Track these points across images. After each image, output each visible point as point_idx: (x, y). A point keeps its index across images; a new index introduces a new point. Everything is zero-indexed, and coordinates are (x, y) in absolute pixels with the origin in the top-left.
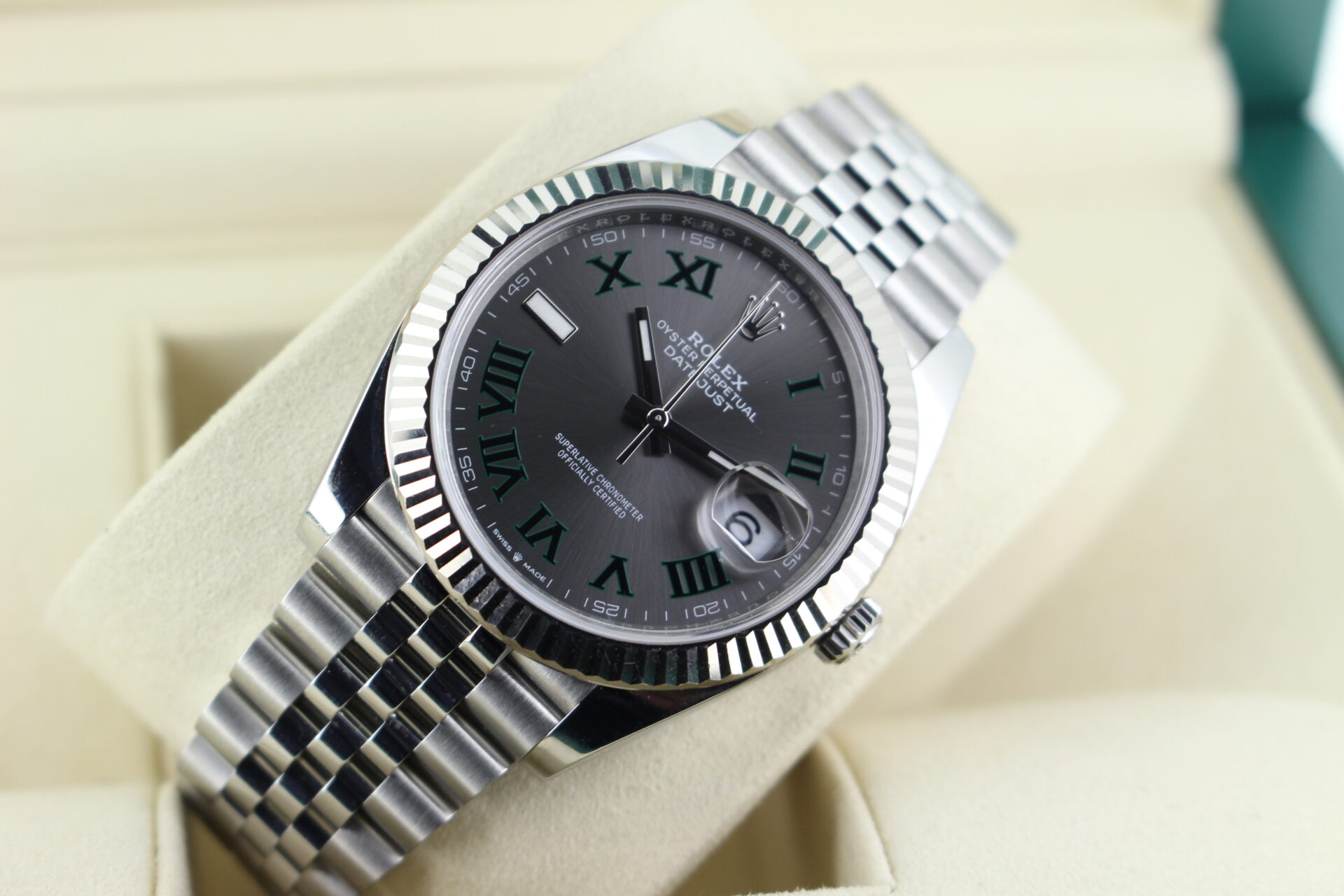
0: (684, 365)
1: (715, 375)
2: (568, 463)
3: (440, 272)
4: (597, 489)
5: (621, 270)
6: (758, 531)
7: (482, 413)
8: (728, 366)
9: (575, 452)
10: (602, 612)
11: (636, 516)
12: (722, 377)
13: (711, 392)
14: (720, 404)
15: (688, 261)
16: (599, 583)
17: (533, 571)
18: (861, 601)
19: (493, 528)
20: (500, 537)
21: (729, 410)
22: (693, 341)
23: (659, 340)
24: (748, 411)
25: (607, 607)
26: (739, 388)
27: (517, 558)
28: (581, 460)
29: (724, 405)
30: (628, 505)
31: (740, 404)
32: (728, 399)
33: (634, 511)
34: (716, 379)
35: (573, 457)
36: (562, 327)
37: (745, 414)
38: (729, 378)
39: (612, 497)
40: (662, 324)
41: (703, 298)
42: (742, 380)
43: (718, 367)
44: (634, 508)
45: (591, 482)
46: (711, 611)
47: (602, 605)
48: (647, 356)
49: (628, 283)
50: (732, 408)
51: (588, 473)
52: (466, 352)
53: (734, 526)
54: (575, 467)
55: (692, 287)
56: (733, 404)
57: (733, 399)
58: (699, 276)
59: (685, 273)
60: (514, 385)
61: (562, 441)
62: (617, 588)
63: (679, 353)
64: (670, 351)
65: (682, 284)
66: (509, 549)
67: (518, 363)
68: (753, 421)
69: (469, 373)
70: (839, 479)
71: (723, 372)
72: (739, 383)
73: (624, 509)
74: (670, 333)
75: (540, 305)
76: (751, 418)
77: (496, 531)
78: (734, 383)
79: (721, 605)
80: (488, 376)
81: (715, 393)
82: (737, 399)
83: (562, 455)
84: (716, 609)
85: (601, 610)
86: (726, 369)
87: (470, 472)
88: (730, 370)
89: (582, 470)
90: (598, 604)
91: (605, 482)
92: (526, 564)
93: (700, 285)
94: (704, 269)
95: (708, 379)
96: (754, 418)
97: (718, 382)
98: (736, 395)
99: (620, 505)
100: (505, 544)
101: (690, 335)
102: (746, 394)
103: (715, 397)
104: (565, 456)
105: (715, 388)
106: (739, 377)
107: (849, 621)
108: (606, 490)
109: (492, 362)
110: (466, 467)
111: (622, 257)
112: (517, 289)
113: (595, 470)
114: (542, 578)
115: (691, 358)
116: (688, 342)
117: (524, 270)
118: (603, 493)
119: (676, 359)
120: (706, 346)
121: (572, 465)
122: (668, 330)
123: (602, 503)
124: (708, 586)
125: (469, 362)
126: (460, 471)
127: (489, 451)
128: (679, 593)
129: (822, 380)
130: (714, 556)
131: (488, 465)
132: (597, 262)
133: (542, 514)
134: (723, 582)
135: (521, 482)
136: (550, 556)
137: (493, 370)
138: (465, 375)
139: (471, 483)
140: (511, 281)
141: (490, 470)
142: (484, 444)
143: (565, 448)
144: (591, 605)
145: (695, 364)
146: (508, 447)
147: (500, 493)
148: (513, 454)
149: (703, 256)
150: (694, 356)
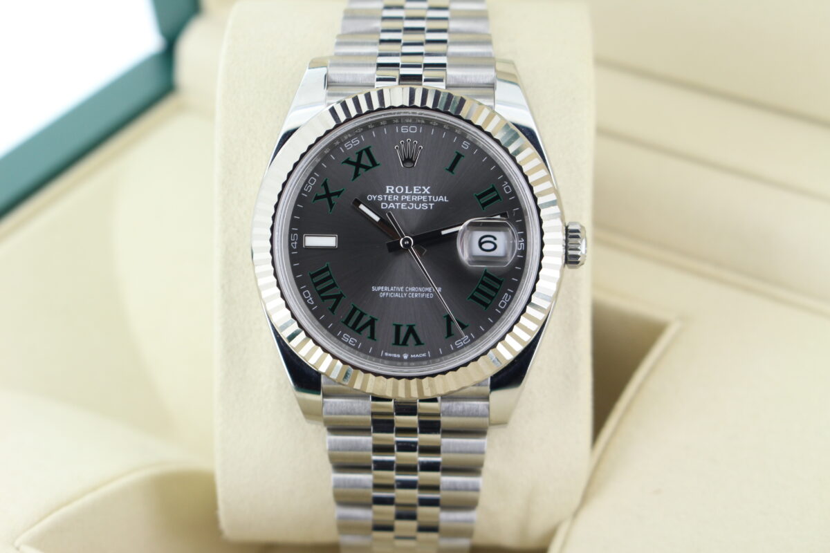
0: (396, 206)
1: (413, 197)
2: (388, 296)
4: (411, 295)
5: (331, 191)
6: (495, 239)
7: (333, 310)
8: (415, 187)
9: (386, 288)
10: (462, 345)
12: (415, 195)
13: (418, 206)
14: (427, 208)
15: (354, 159)
16: (449, 334)
17: (417, 356)
18: (567, 228)
19: (384, 354)
20: (390, 355)
21: (433, 206)
22: (390, 192)
23: (374, 206)
24: (441, 199)
25: (462, 341)
26: (428, 193)
27: (406, 357)
28: (392, 289)
29: (429, 206)
30: (430, 290)
31: (435, 199)
32: (428, 202)
34: (415, 198)
35: (388, 292)
36: (330, 241)
37: (441, 201)
38: (420, 192)
39: (420, 292)
40: (370, 197)
41: (376, 168)
42: (426, 188)
43: (411, 193)
46: (507, 299)
47: (459, 342)
48: (377, 219)
49: (338, 194)
50: (433, 204)
51: (400, 292)
52: (301, 291)
53: (485, 246)
54: (392, 295)
55: (367, 168)
56: (432, 202)
57: (430, 200)
58: (365, 160)
59: (358, 165)
60: (334, 285)
61: (376, 289)
62: (459, 328)
63: (389, 203)
64: (384, 206)
65: (361, 170)
66: (399, 356)
67: (327, 274)
68: (447, 201)
69: (311, 299)
70: (508, 189)
71: (415, 192)
72: (426, 190)
73: (430, 293)
74: (377, 198)
75: (312, 241)
76: (445, 201)
77: (386, 354)
78: (424, 193)
79: (509, 293)
80: (320, 292)
81: (420, 205)
82: (432, 198)
83: (382, 295)
84: (508, 297)
86: (415, 190)
87: (352, 340)
88: (417, 189)
89: (397, 293)
90: (457, 343)
91: (411, 289)
92: (412, 356)
93: (369, 164)
94: (364, 153)
95: (412, 202)
96: (447, 199)
97: (417, 199)
98: (430, 197)
99: (427, 292)
100: (395, 355)
101: (386, 190)
102: (433, 192)
103: (422, 206)
104: (384, 295)
105: (418, 203)
106: (424, 188)
108: (415, 292)
109: (316, 284)
110: (348, 339)
111: (325, 184)
112: (296, 243)
113: (402, 288)
114: (424, 355)
115: (396, 200)
116: (388, 194)
117: (291, 232)
118: (414, 295)
119: (390, 206)
120: (397, 188)
121: (390, 295)
122: (375, 198)
123: (418, 299)
124: (496, 290)
125: (307, 294)
126: (347, 344)
127: (351, 323)
128: (486, 305)
129: (461, 153)
130: (486, 274)
131: (356, 329)
132: (317, 198)
133: (398, 328)
134: (500, 282)
135: (377, 323)
136: (419, 342)
137: (319, 288)
138: (310, 301)
139: (357, 344)
140: (290, 242)
141: (359, 331)
142: (346, 322)
143: (380, 291)
144: (455, 346)
145: (400, 201)
146: (357, 314)
147: (372, 337)
148: (362, 315)
149: (359, 150)
150: (396, 198)
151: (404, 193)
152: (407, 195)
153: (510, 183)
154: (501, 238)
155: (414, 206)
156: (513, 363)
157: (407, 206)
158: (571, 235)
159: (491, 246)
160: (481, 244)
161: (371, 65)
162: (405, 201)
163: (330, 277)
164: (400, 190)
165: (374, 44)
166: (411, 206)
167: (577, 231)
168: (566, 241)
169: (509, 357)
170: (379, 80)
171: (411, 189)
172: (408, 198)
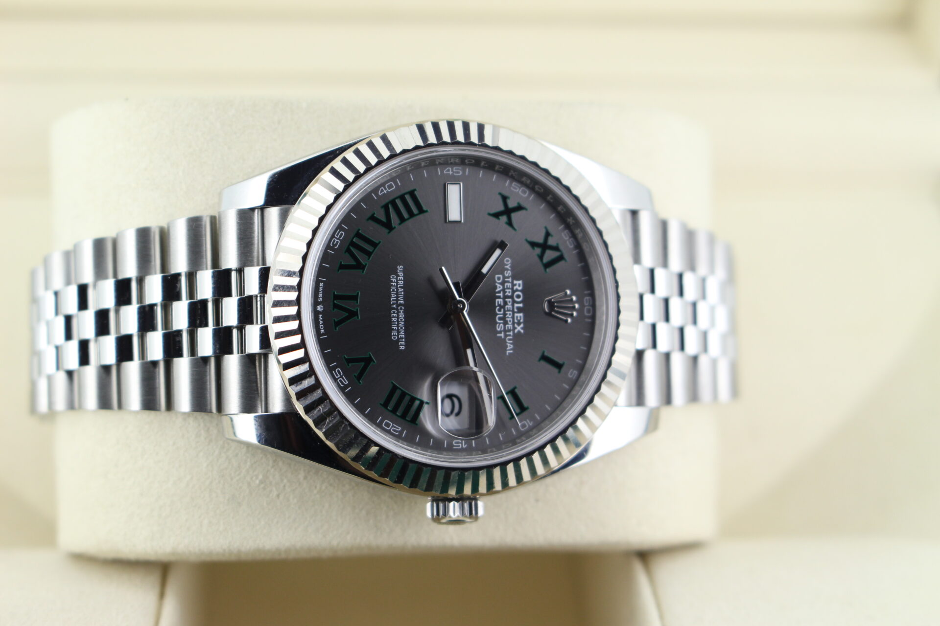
0: (499, 292)
1: (511, 313)
2: (392, 285)
4: (394, 313)
5: (513, 215)
6: (458, 414)
7: (373, 218)
8: (521, 315)
9: (401, 283)
10: (337, 377)
11: (401, 345)
12: (513, 317)
13: (500, 319)
14: (499, 330)
15: (551, 242)
16: (350, 361)
17: (321, 322)
19: (322, 281)
20: (321, 289)
21: (501, 337)
22: (515, 285)
23: (499, 267)
24: (510, 346)
25: (341, 377)
26: (516, 331)
27: (319, 308)
28: (400, 290)
29: (500, 332)
30: (402, 336)
31: (509, 340)
32: (505, 331)
33: (402, 341)
34: (509, 315)
35: (397, 285)
36: (456, 212)
37: (507, 347)
38: (516, 321)
39: (398, 324)
40: (508, 261)
41: (542, 268)
42: (522, 328)
43: (516, 310)
44: (404, 340)
45: (394, 306)
46: (394, 430)
47: (340, 374)
48: (485, 270)
49: (510, 223)
50: (503, 337)
51: (397, 300)
52: (393, 179)
53: (447, 402)
54: (393, 291)
55: (541, 257)
56: (506, 336)
57: (508, 333)
58: (550, 255)
59: (544, 246)
60: (403, 220)
61: (399, 271)
62: (357, 372)
63: (503, 283)
64: (499, 279)
65: (538, 251)
66: (320, 300)
67: (415, 211)
68: (507, 354)
69: (385, 191)
70: (525, 426)
71: (516, 315)
72: (519, 328)
73: (398, 336)
74: (507, 270)
75: (454, 193)
76: (508, 352)
77: (322, 284)
78: (516, 326)
79: (401, 432)
80: (393, 203)
81: (502, 321)
82: (510, 335)
83: (393, 278)
84: (397, 431)
85: (337, 376)
86: (519, 315)
87: (337, 242)
88: (520, 317)
89: (395, 296)
90: (338, 371)
91: (401, 313)
92: (321, 315)
93: (546, 260)
94: (558, 254)
95: (505, 311)
96: (509, 353)
97: (508, 317)
98: (511, 333)
99: (398, 332)
100: (320, 295)
101: (518, 279)
102: (517, 336)
103: (500, 323)
104: (393, 280)
105: (503, 319)
106: (522, 325)
108: (398, 317)
109: (403, 198)
110: (338, 237)
111: (519, 208)
112: (451, 173)
113: (402, 302)
114: (322, 331)
115: (506, 292)
116: (512, 283)
117: (463, 167)
118: (395, 317)
119: (498, 285)
120: (520, 293)
121: (393, 288)
122: (508, 267)
123: (390, 322)
124: (403, 416)
125: (390, 187)
127: (357, 241)
128: (386, 405)
129: (564, 369)
131: (350, 247)
132: (504, 198)
133: (354, 298)
134: (413, 421)
135: (358, 272)
136: (337, 323)
137: (399, 202)
138: (382, 191)
139: (332, 249)
141: (348, 251)
142: (358, 235)
143: (398, 276)
144: (334, 368)
145: (505, 297)
146: (369, 248)
147: (343, 267)
148: (368, 254)
149: (561, 247)
150: (509, 293)
151: (514, 302)
152: (513, 305)
155: (500, 314)
157: (499, 305)
158: (472, 504)
159: (448, 409)
160: (450, 396)
162: (505, 303)
163: (412, 215)
164: (518, 296)
166: (500, 310)
167: (476, 512)
171: (520, 310)
172: (509, 306)
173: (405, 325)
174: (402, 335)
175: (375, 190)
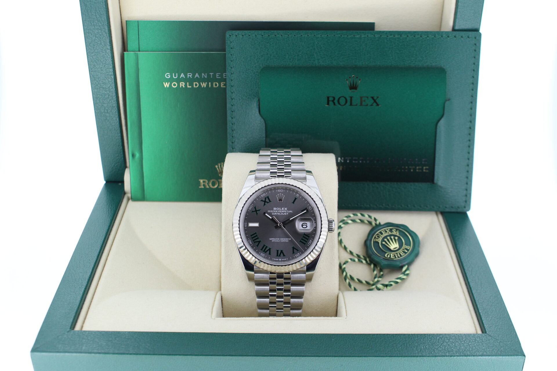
0: (277, 214)
3: (235, 233)
4: (281, 241)
5: (257, 210)
6: (307, 224)
7: (257, 246)
9: (274, 239)
11: (290, 239)
12: (283, 210)
15: (264, 200)
16: (293, 253)
17: (284, 259)
18: (329, 220)
23: (270, 214)
24: (290, 211)
25: (297, 255)
27: (280, 260)
28: (276, 239)
29: (287, 214)
32: (286, 212)
34: (282, 211)
36: (256, 225)
39: (284, 240)
40: (268, 212)
41: (270, 202)
46: (311, 242)
48: (271, 218)
49: (259, 210)
51: (278, 240)
52: (248, 240)
53: (303, 226)
54: (276, 241)
55: (268, 203)
56: (288, 212)
58: (267, 200)
59: (265, 202)
60: (258, 238)
61: (271, 239)
62: (296, 251)
63: (274, 213)
64: (273, 214)
65: (266, 203)
66: (278, 260)
67: (256, 235)
70: (311, 208)
72: (286, 209)
75: (251, 225)
77: (274, 259)
79: (312, 240)
80: (254, 240)
81: (284, 213)
83: (273, 241)
88: (283, 208)
91: (282, 239)
92: (282, 259)
93: (268, 201)
94: (267, 198)
96: (292, 212)
100: (277, 259)
102: (288, 210)
107: (330, 224)
109: (252, 238)
111: (255, 208)
112: (246, 225)
114: (286, 259)
116: (274, 210)
117: (245, 222)
122: (270, 211)
123: (284, 242)
124: (307, 239)
125: (250, 241)
126: (262, 256)
127: (263, 250)
128: (305, 244)
129: (296, 198)
130: (304, 234)
131: (265, 252)
132: (253, 212)
133: (278, 251)
134: (309, 237)
135: (271, 250)
136: (284, 255)
137: (253, 239)
138: (250, 243)
139: (265, 256)
140: (244, 225)
141: (266, 252)
142: (262, 249)
144: (295, 256)
145: (278, 212)
146: (265, 247)
147: (270, 254)
148: (267, 247)
149: (265, 197)
150: (277, 211)
151: (279, 210)
152: (280, 210)
153: (311, 207)
154: (309, 224)
155: (282, 214)
156: (313, 261)
157: (280, 214)
158: (330, 222)
159: (306, 226)
160: (302, 226)
161: (269, 173)
162: (279, 212)
163: (257, 236)
164: (278, 209)
165: (269, 166)
167: (332, 221)
168: (329, 224)
169: (312, 259)
170: (271, 177)
171: (281, 209)
172: (280, 211)
173: (285, 238)
174: (287, 239)
175: (250, 245)
